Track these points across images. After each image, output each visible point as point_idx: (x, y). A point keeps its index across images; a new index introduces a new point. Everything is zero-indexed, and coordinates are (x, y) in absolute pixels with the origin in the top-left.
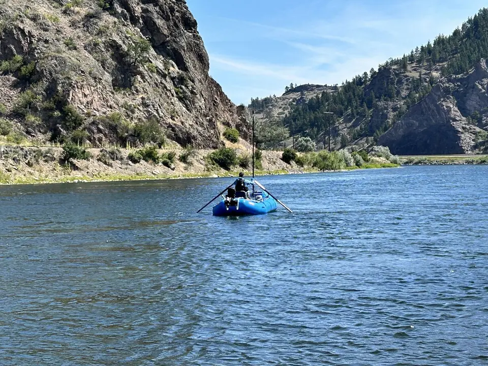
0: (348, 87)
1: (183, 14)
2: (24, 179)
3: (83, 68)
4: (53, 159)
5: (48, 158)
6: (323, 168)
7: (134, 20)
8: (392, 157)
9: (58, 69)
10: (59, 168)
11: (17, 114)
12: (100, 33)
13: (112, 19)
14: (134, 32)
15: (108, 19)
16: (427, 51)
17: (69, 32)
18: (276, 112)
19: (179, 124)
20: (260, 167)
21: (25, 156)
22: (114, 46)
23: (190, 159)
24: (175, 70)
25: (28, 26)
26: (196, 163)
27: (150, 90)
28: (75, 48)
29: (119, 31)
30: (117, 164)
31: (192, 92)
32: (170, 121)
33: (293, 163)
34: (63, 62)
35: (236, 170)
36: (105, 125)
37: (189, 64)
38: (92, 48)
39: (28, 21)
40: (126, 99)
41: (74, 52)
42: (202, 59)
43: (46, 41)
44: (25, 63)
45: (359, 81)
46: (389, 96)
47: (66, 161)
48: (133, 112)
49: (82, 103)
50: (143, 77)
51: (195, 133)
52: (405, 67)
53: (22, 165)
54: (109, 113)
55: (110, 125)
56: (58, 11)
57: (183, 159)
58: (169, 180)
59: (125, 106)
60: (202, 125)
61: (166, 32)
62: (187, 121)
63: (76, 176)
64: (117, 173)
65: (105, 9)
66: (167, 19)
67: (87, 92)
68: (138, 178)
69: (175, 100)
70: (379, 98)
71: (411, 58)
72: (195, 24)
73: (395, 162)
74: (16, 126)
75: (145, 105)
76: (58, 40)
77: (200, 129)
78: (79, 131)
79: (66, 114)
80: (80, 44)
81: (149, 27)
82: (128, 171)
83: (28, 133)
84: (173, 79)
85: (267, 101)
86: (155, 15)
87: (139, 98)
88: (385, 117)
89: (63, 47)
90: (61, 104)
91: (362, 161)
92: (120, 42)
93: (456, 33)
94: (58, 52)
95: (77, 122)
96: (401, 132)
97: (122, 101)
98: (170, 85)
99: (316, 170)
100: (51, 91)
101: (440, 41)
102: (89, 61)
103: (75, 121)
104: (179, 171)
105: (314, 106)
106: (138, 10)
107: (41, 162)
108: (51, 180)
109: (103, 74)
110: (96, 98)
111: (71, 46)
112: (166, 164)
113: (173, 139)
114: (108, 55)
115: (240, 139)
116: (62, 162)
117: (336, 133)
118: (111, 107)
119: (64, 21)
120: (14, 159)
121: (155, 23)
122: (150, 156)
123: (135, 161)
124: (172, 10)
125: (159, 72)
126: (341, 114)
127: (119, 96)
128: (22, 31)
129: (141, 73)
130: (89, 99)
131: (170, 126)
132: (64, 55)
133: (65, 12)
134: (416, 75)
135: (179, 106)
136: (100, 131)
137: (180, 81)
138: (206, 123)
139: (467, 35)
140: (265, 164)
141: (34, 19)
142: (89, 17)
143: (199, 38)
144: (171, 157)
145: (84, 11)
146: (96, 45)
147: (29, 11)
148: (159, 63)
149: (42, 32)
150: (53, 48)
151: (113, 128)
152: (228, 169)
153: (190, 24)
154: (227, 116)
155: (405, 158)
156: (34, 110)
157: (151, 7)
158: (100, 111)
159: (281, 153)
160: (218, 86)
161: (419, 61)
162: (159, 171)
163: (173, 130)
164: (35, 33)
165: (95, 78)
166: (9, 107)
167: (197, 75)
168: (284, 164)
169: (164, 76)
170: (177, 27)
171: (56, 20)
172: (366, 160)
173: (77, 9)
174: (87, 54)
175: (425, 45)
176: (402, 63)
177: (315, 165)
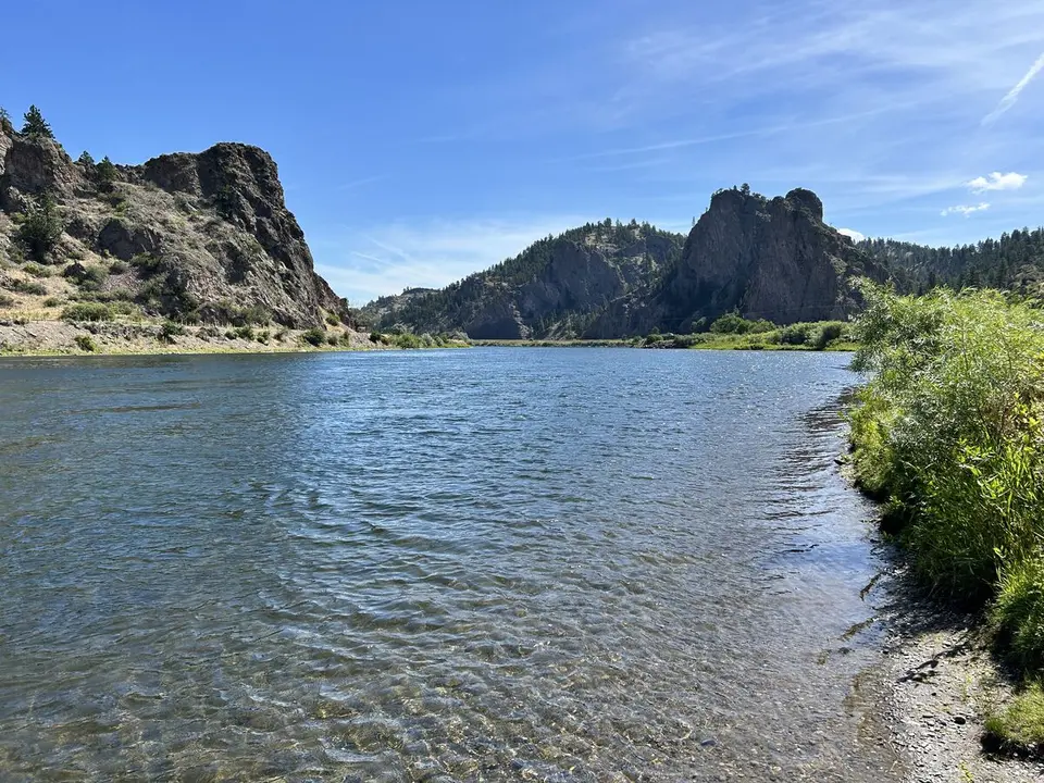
0: (447, 291)
1: (292, 226)
2: (119, 350)
3: (202, 263)
4: (152, 334)
5: (147, 333)
6: (404, 347)
7: (249, 229)
8: (469, 340)
9: (180, 263)
10: (156, 342)
11: (141, 299)
12: (219, 237)
13: (230, 226)
14: (249, 238)
15: (227, 226)
16: (499, 268)
17: (193, 234)
18: (396, 307)
19: (284, 310)
20: (347, 345)
21: (124, 332)
22: (230, 249)
23: (284, 337)
24: (283, 268)
25: (157, 228)
26: (288, 341)
27: (259, 283)
28: (197, 248)
29: (235, 237)
30: (214, 340)
31: (296, 286)
32: (276, 307)
33: (379, 343)
34: (183, 258)
35: (324, 346)
36: (216, 308)
37: (296, 265)
38: (212, 248)
39: (157, 224)
40: (238, 289)
41: (196, 251)
42: (308, 262)
43: (172, 241)
44: (152, 257)
45: (453, 287)
46: (473, 299)
47: (166, 336)
48: (244, 300)
49: (198, 291)
50: (254, 273)
51: (297, 317)
52: (484, 278)
53: (121, 338)
54: (222, 299)
55: (221, 309)
56: (186, 218)
57: (278, 337)
58: (259, 354)
59: (237, 294)
60: (304, 311)
61: (276, 238)
62: (290, 307)
63: (172, 349)
64: (213, 347)
65: (225, 219)
66: (278, 229)
67: (203, 283)
68: (231, 351)
69: (282, 291)
70: (466, 299)
71: (489, 272)
72: (302, 234)
73: (470, 344)
74: (137, 309)
75: (254, 294)
76: (182, 240)
77: (302, 314)
78: (193, 314)
79: (183, 299)
80: (201, 245)
81: (262, 234)
82: (224, 346)
83: (150, 313)
84: (281, 275)
85: (390, 298)
86: (268, 225)
87: (249, 289)
88: (470, 313)
89: (185, 246)
90: (179, 290)
91: (442, 342)
92: (236, 244)
93: (519, 256)
94: (181, 249)
95: (193, 306)
96: (480, 324)
97: (235, 291)
98: (277, 279)
99: (399, 348)
100: (170, 281)
101: (508, 262)
102: (207, 258)
103: (190, 305)
104: (272, 347)
105: (422, 303)
106: (253, 220)
107: (140, 336)
108: (146, 351)
109: (219, 269)
110: (212, 287)
111: (193, 245)
112: (260, 341)
113: (277, 322)
114: (224, 254)
115: (341, 323)
116: (160, 337)
117: (436, 322)
118: (224, 295)
119: (189, 226)
120: (112, 334)
121: (267, 231)
122: (247, 335)
123: (231, 338)
124: (282, 222)
125: (269, 269)
126: (439, 309)
127: (232, 287)
128: (152, 232)
129: (252, 270)
130: (204, 287)
131: (275, 311)
132: (185, 252)
133: (191, 220)
134: (492, 284)
135: (285, 296)
136: (212, 313)
137: (286, 277)
138: (307, 310)
139: (526, 259)
140: (352, 342)
141: (164, 222)
142: (211, 224)
143: (305, 245)
144: (265, 336)
145: (207, 219)
146: (215, 245)
147: (159, 216)
148: (270, 263)
149: (169, 234)
150: (177, 247)
151: (223, 312)
152: (317, 345)
153: (298, 234)
154: (332, 306)
155: (481, 342)
156: (156, 295)
157: (264, 219)
158: (213, 298)
159: (369, 335)
160: (325, 283)
161: (494, 275)
162: (253, 347)
163: (278, 314)
164: (163, 234)
165: (211, 272)
166: (134, 293)
167: (302, 273)
168: (370, 343)
169: (273, 273)
170: (287, 235)
171: (182, 225)
172: (446, 342)
173: (201, 217)
174: (207, 252)
175: (498, 264)
176: (482, 276)
177: (399, 344)
